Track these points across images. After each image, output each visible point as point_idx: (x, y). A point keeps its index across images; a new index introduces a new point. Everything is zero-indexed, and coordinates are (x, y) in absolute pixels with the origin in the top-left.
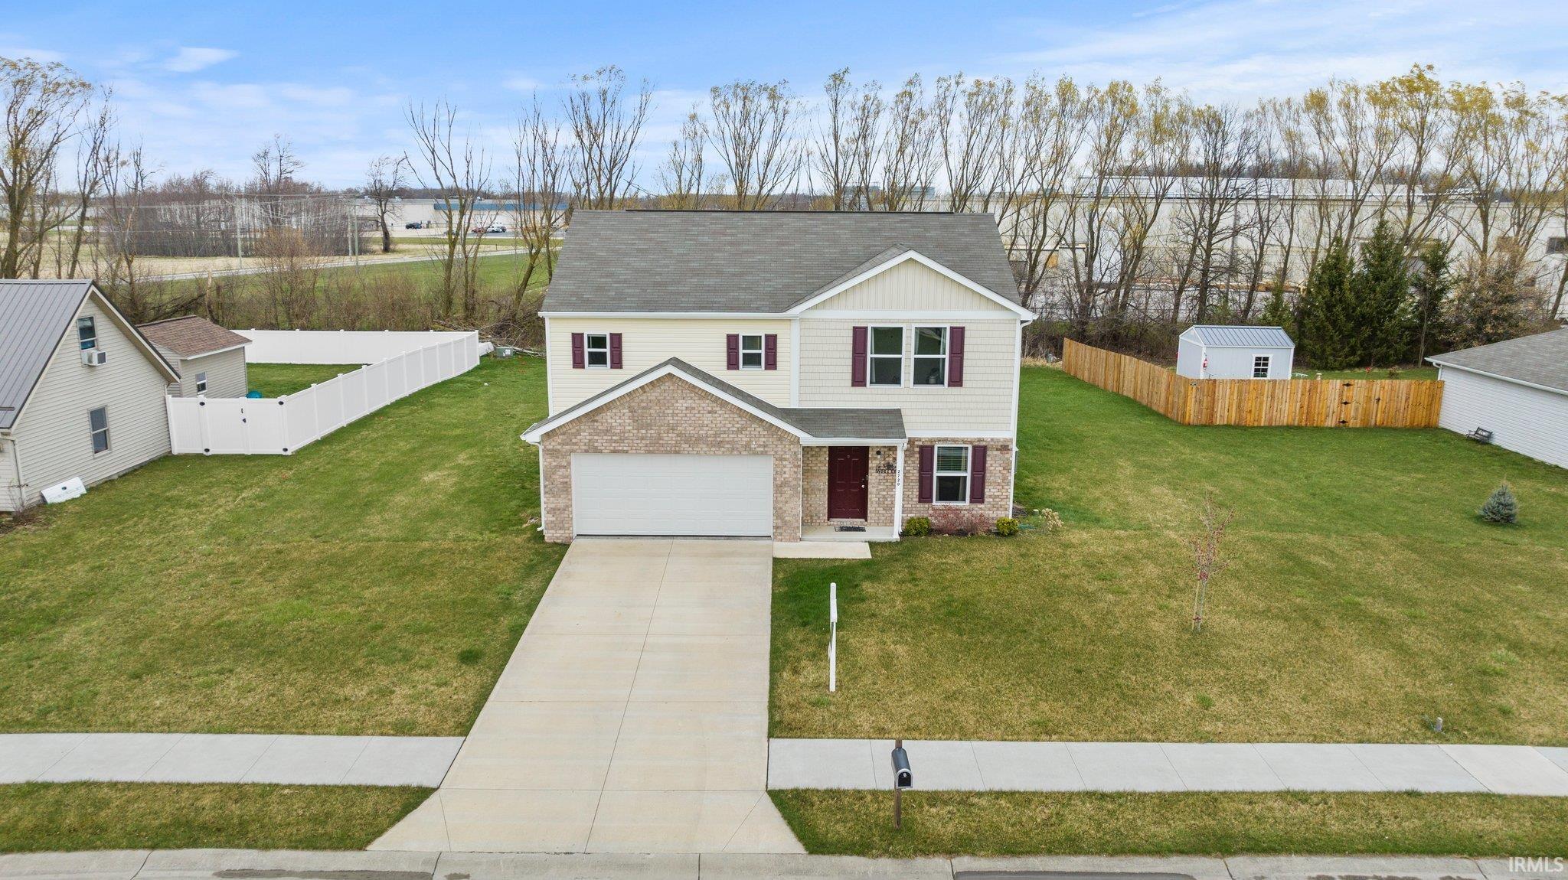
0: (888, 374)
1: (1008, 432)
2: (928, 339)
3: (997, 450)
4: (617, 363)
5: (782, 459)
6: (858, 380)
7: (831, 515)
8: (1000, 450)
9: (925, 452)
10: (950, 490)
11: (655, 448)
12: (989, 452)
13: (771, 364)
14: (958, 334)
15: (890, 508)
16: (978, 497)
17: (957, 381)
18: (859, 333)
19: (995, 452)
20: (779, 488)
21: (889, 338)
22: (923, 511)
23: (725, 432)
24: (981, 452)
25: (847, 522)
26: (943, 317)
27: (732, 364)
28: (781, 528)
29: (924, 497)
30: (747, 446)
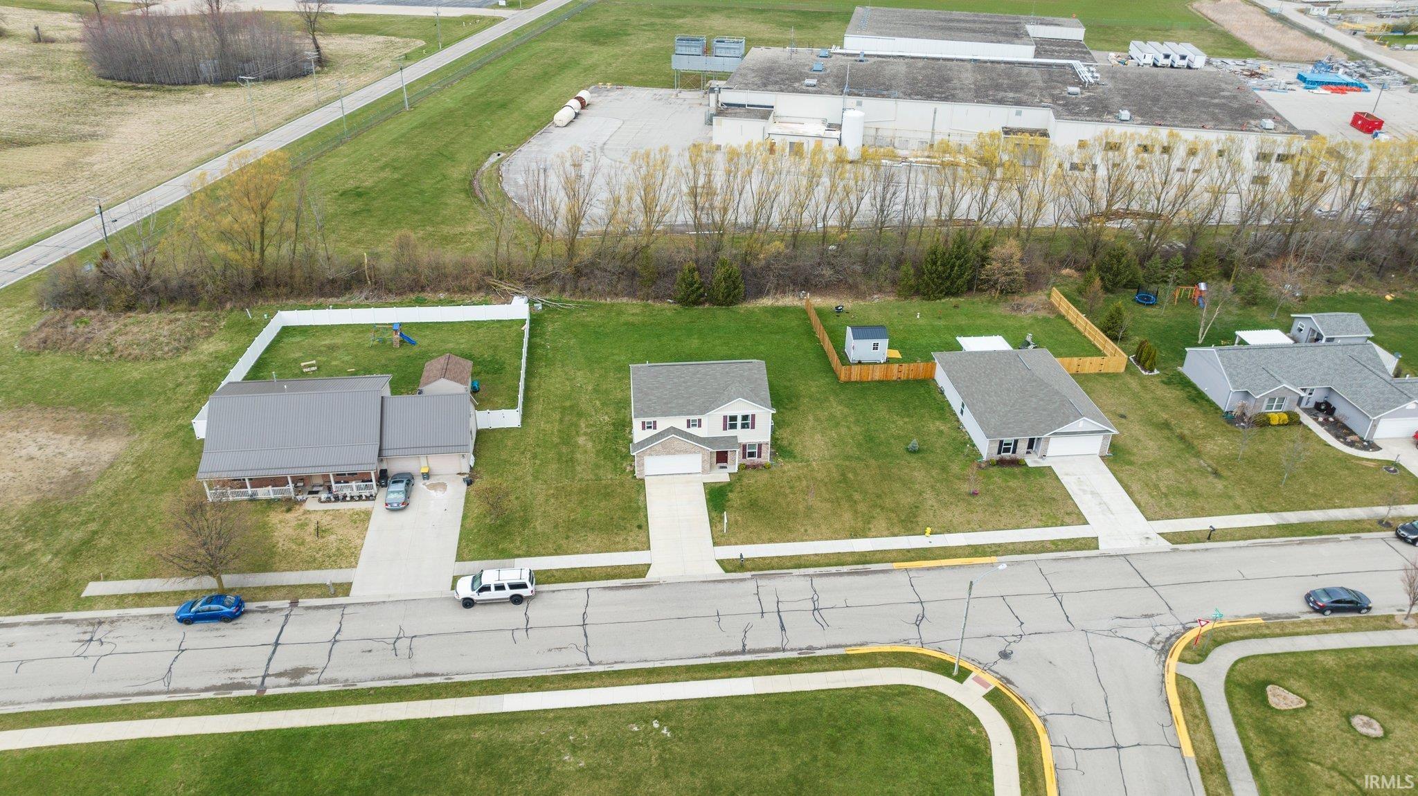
0: (733, 426)
1: (769, 440)
2: (745, 418)
4: (655, 428)
5: (704, 455)
6: (725, 429)
7: (718, 466)
8: (766, 444)
9: (744, 447)
10: (751, 455)
11: (669, 453)
12: (762, 445)
13: (700, 426)
14: (753, 416)
15: (734, 461)
16: (760, 456)
17: (753, 427)
18: (725, 417)
19: (764, 445)
20: (703, 462)
21: (734, 418)
22: (744, 461)
23: (688, 449)
24: (760, 446)
25: (722, 464)
26: (749, 412)
27: (688, 427)
28: (704, 471)
29: (744, 457)
30: (694, 452)
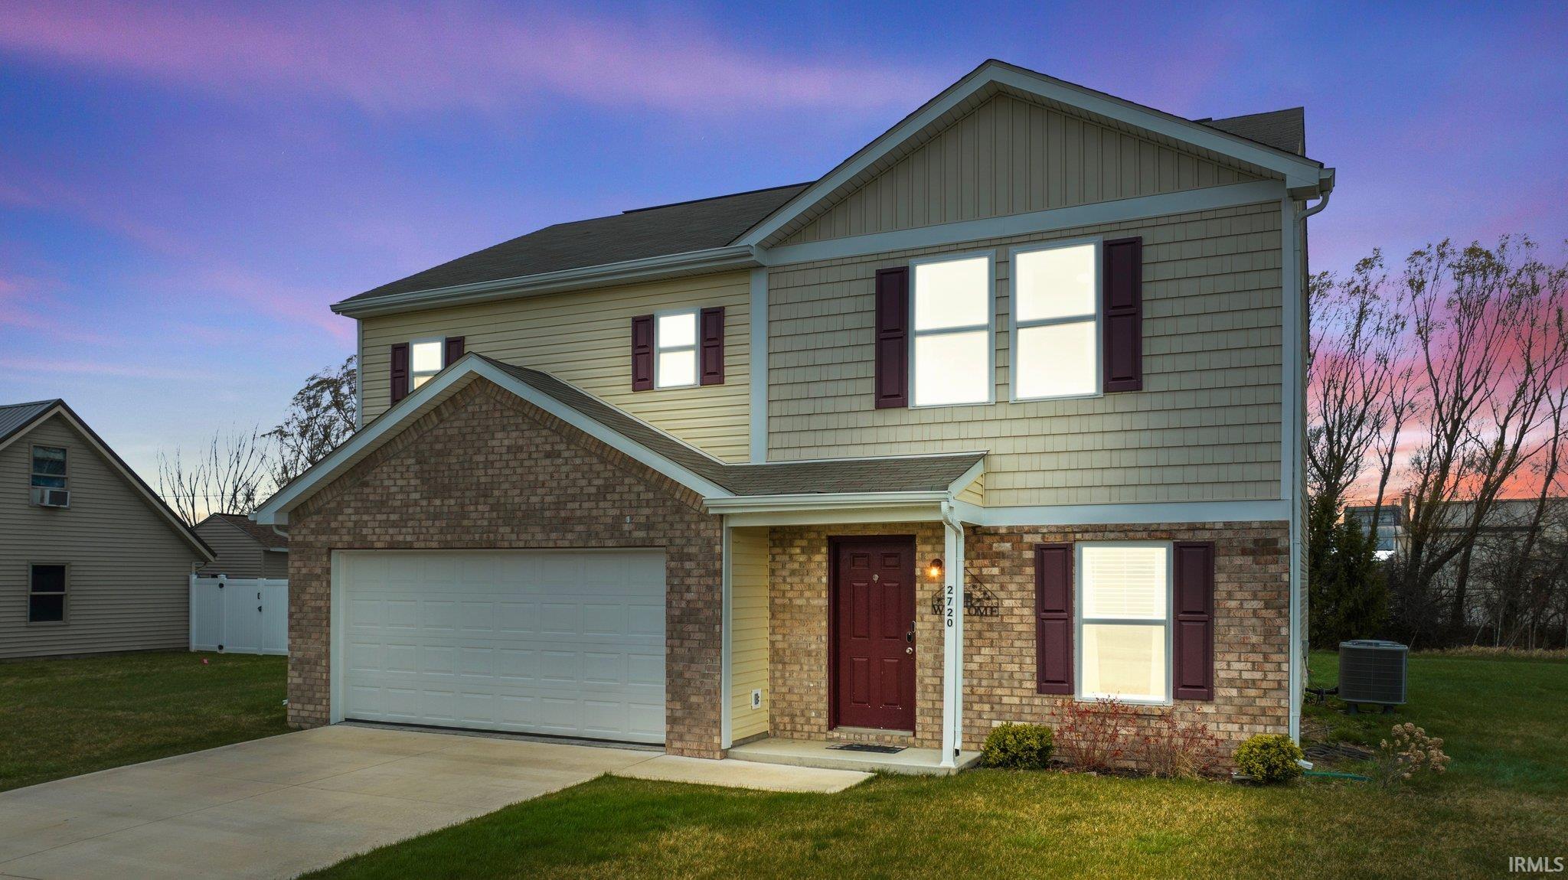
3: (1244, 552)
5: (684, 557)
7: (836, 719)
8: (1252, 553)
11: (455, 537)
12: (1221, 561)
19: (1238, 560)
23: (574, 498)
30: (615, 526)
